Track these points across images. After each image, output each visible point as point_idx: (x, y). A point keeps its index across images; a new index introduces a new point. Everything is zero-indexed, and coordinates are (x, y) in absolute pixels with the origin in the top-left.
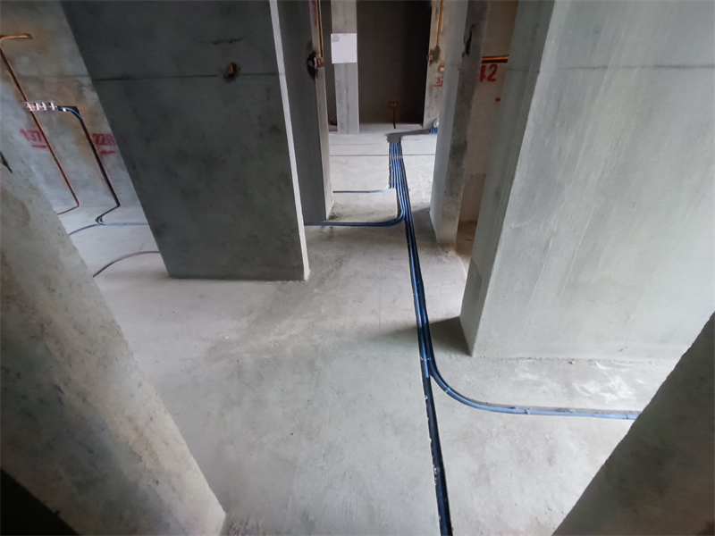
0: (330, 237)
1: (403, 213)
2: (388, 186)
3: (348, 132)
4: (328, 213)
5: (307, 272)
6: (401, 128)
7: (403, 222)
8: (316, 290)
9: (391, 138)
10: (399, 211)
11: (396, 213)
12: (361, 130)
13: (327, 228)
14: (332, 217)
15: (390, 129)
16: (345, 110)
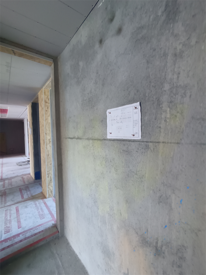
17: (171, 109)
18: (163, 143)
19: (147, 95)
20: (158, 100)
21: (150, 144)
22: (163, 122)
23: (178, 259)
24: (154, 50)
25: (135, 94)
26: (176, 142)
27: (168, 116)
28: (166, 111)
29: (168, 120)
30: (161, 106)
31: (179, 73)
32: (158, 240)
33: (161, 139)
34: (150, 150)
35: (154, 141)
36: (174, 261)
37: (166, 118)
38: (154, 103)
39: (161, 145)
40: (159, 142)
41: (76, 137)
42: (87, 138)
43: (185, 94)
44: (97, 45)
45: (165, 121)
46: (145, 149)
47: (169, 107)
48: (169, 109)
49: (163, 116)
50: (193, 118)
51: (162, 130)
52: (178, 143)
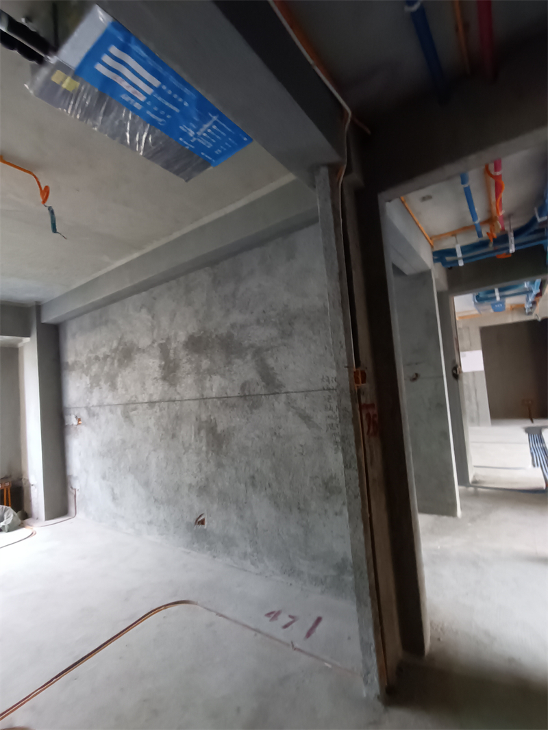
0: (476, 495)
2: (530, 465)
3: (479, 425)
4: (471, 479)
5: (459, 512)
6: (538, 423)
8: (469, 524)
9: (528, 430)
12: (493, 424)
13: (471, 489)
14: (475, 482)
15: (528, 424)
16: (474, 407)
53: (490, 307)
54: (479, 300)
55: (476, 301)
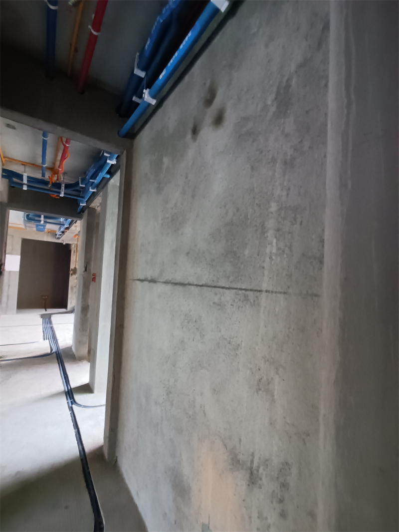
1: (54, 350)
2: (42, 339)
3: (6, 313)
6: (50, 311)
7: (55, 354)
9: (42, 316)
10: (52, 350)
11: (49, 351)
12: (17, 312)
15: (43, 312)
16: (6, 299)
17: (278, 240)
18: (267, 291)
19: (249, 217)
20: (263, 226)
21: (250, 294)
22: (267, 259)
23: (279, 487)
24: (261, 152)
25: (234, 215)
26: (283, 291)
27: (274, 251)
28: (271, 244)
29: (274, 257)
30: (266, 235)
31: (289, 189)
32: (254, 457)
33: (265, 286)
34: (249, 302)
35: (255, 289)
36: (274, 491)
37: (271, 253)
38: (257, 230)
39: (264, 295)
40: (260, 291)
41: (149, 279)
42: (164, 280)
43: (295, 219)
44: (189, 136)
45: (271, 258)
46: (242, 302)
47: (276, 237)
48: (275, 241)
49: (268, 251)
50: (303, 255)
51: (266, 273)
52: (285, 293)
53: (34, 226)
54: (29, 219)
55: (26, 219)
